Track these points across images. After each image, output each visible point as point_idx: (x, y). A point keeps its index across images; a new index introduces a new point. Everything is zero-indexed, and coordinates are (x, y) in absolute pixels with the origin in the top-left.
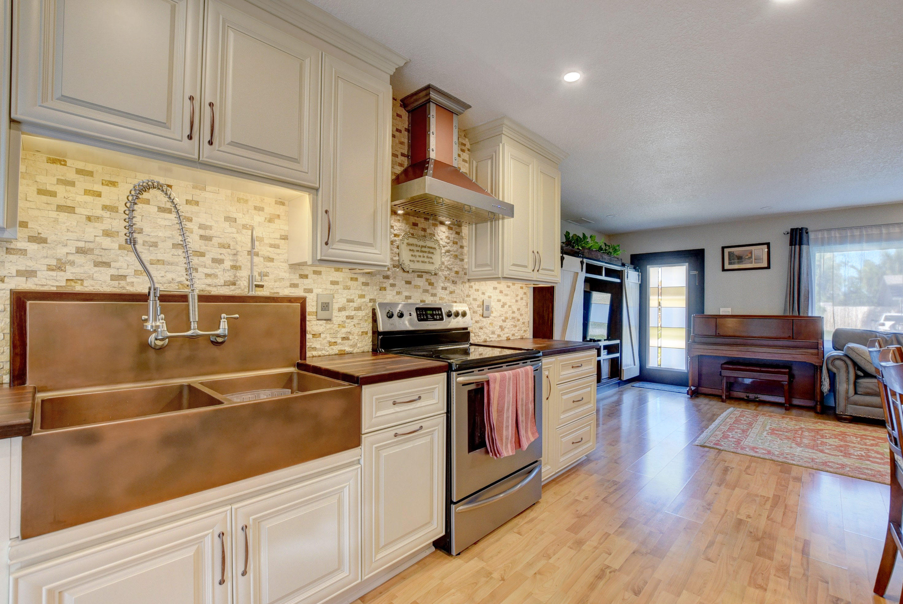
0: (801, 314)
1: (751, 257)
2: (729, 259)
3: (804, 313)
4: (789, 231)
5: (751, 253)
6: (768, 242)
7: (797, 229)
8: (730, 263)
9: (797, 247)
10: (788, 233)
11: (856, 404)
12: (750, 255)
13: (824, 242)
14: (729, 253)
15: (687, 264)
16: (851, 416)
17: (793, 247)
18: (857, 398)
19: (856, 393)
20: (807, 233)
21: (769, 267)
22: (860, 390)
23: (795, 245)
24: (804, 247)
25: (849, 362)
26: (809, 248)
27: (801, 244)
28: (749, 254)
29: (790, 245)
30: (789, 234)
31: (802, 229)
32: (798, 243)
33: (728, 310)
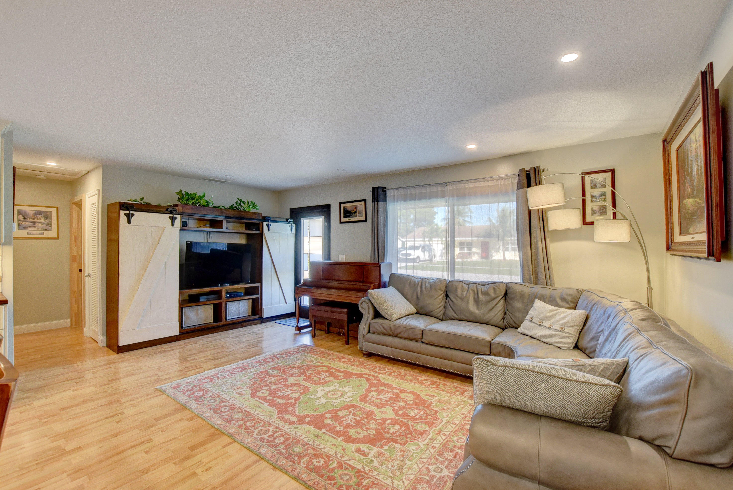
1: (356, 212)
2: (344, 213)
4: (372, 190)
5: (356, 208)
6: (365, 198)
7: (379, 188)
8: (344, 217)
9: (376, 203)
12: (355, 211)
13: (395, 200)
14: (343, 208)
15: (323, 217)
18: (370, 336)
19: (369, 332)
20: (384, 191)
21: (365, 220)
22: (371, 329)
24: (381, 203)
26: (386, 204)
27: (378, 201)
28: (354, 209)
29: (373, 202)
30: (372, 193)
31: (382, 187)
32: (376, 200)
33: (343, 256)
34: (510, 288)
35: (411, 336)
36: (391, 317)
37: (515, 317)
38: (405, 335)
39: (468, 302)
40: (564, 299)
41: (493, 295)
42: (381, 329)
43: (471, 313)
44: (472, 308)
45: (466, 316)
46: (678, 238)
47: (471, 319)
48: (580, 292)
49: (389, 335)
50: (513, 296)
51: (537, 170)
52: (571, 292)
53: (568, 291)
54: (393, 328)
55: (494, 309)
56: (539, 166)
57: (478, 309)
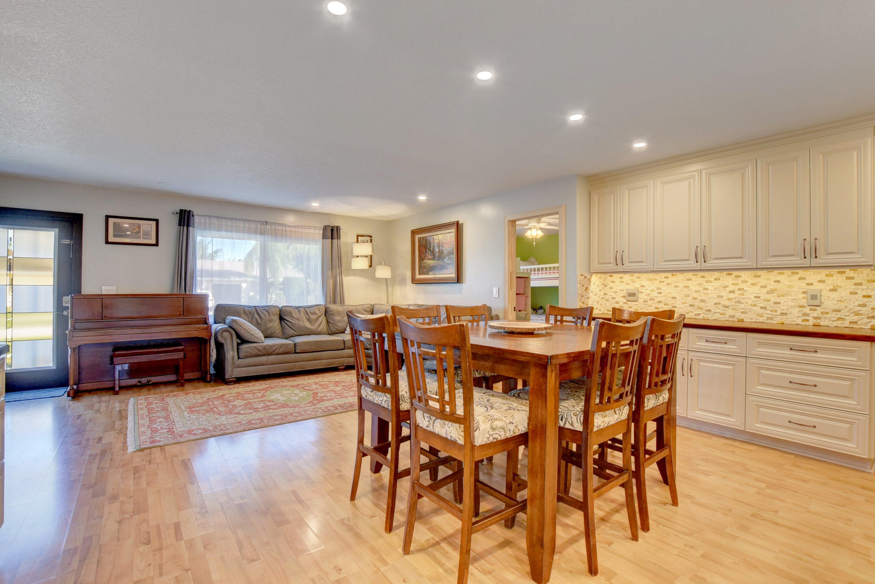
0: (187, 293)
1: (139, 232)
2: (114, 231)
3: (189, 291)
4: (179, 211)
5: (139, 227)
6: (157, 218)
7: (185, 210)
8: (115, 236)
9: (185, 228)
10: (177, 213)
11: (239, 367)
12: (137, 230)
13: (206, 227)
14: (114, 223)
15: (57, 230)
16: (236, 378)
17: (182, 227)
18: (241, 361)
19: (239, 358)
20: (193, 216)
21: (157, 245)
22: (241, 355)
23: (184, 226)
24: (191, 229)
25: (233, 333)
26: (194, 231)
27: (188, 226)
28: (136, 228)
29: (179, 225)
30: (178, 215)
31: (190, 211)
32: (185, 224)
33: (114, 288)
34: (328, 308)
35: (287, 350)
36: (261, 340)
37: (337, 326)
38: (281, 351)
39: (303, 321)
40: (365, 311)
41: (319, 314)
42: (255, 352)
43: (307, 329)
44: (308, 325)
45: (304, 332)
46: (418, 276)
47: (308, 333)
48: (373, 306)
49: (264, 355)
50: (333, 313)
51: (338, 228)
52: (368, 306)
53: (366, 305)
54: (268, 348)
55: (322, 324)
56: (339, 227)
57: (312, 326)
